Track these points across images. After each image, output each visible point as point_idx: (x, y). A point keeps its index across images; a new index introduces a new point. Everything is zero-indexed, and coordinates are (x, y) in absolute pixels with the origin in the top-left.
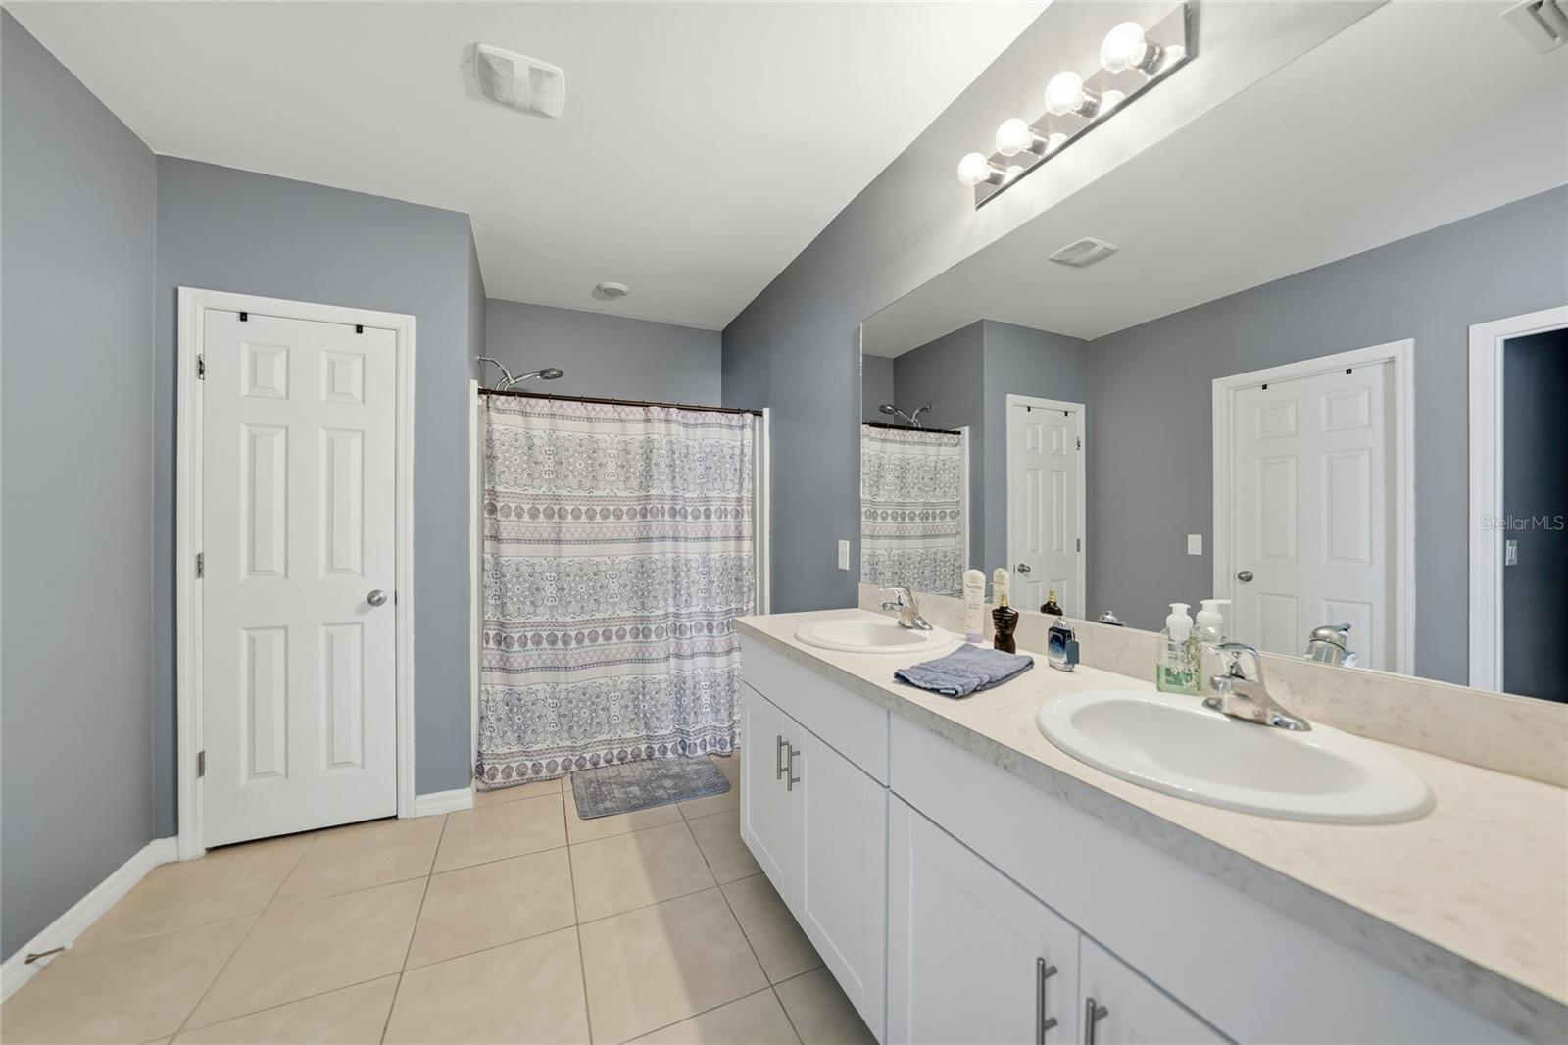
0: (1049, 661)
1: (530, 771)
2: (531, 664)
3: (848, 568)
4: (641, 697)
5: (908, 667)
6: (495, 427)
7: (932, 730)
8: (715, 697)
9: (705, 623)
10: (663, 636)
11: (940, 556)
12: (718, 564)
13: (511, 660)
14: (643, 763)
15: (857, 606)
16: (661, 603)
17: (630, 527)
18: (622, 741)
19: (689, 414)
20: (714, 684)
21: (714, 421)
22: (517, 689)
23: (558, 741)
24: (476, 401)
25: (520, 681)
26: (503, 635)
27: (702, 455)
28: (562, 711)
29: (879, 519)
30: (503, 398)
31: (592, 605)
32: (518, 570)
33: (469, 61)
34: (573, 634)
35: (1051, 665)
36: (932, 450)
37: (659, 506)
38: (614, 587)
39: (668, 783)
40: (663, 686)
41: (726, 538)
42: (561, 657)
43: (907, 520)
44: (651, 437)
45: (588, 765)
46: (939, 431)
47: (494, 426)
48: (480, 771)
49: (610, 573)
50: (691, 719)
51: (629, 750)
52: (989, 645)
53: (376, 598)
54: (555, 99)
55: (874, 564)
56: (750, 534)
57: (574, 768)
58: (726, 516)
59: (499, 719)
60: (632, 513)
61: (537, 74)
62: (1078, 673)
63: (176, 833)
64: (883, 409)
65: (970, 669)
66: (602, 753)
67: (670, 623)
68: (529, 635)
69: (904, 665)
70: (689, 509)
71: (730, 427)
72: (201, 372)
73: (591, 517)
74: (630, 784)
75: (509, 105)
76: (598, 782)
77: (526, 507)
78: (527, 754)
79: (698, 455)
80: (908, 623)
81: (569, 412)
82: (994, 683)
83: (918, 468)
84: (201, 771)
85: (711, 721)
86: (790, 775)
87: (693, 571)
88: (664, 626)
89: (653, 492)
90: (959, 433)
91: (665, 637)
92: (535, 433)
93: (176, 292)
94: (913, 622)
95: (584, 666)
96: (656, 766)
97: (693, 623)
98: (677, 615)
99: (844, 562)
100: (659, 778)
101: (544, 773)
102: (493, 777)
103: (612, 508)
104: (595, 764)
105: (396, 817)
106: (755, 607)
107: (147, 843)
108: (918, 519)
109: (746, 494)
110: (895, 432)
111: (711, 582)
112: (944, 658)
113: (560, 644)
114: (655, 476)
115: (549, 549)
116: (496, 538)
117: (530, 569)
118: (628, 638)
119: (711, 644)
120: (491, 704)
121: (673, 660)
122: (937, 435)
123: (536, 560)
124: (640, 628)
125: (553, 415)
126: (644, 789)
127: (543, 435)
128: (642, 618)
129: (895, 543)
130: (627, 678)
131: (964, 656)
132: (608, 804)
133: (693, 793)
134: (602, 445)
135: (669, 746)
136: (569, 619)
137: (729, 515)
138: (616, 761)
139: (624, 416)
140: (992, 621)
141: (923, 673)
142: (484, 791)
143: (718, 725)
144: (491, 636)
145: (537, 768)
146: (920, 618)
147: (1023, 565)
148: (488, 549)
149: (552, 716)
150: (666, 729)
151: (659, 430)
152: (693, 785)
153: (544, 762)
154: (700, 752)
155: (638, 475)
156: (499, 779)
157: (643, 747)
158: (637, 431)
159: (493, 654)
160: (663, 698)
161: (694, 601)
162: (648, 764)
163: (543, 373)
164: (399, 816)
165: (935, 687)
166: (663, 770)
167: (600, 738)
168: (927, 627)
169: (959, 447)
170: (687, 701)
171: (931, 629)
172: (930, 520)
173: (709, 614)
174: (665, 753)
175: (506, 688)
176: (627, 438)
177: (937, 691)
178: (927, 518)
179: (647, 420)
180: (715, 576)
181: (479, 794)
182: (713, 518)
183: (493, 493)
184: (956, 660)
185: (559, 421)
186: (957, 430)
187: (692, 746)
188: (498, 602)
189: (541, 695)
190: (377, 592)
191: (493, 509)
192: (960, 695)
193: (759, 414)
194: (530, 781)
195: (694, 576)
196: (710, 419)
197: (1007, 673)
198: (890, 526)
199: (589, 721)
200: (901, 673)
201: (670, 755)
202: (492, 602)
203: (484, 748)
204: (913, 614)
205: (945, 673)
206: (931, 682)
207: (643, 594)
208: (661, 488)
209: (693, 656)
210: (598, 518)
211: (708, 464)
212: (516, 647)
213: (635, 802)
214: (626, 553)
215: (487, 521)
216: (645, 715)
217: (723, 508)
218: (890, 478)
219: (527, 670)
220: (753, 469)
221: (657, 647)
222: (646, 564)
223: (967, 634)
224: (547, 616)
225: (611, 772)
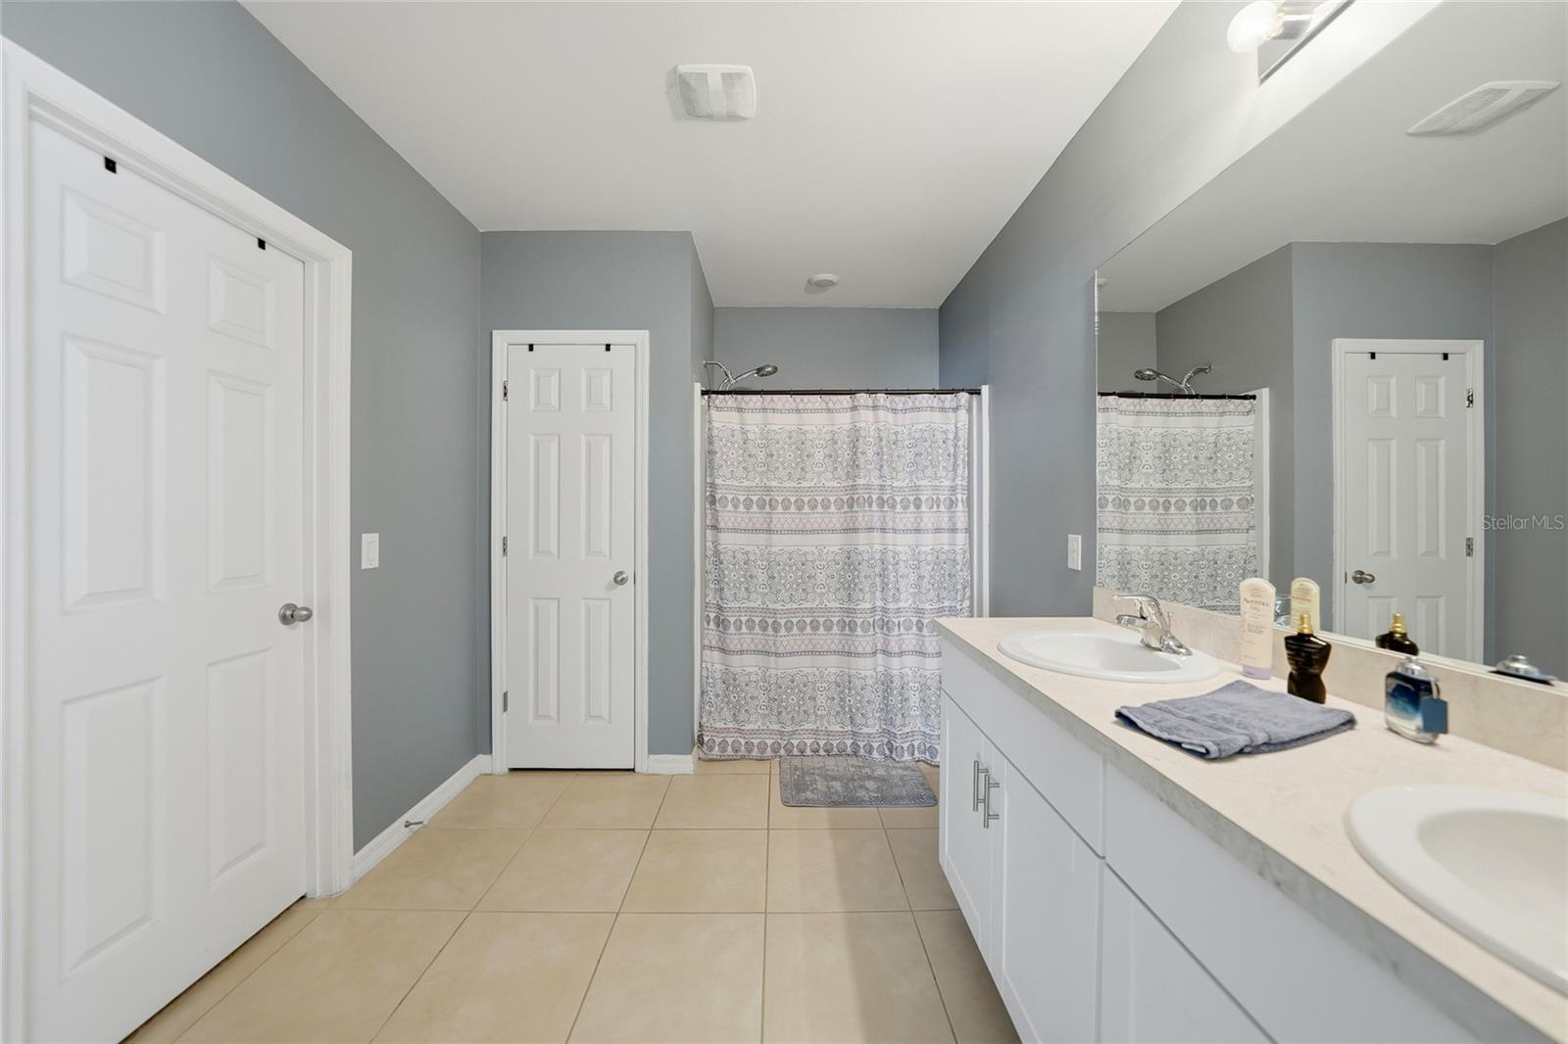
0: (1387, 722)
1: (743, 748)
2: (745, 647)
3: (1080, 569)
4: (847, 691)
5: (1138, 704)
6: (716, 424)
7: (1162, 800)
8: (925, 701)
9: (915, 620)
10: (869, 631)
11: (1220, 558)
12: (929, 558)
13: (728, 641)
14: (848, 758)
15: (1090, 615)
16: (868, 597)
17: (836, 519)
18: (828, 733)
19: (897, 398)
20: (924, 687)
21: (924, 404)
22: (732, 669)
23: (768, 724)
24: (699, 401)
25: (736, 661)
26: (722, 618)
27: (912, 441)
28: (772, 694)
29: (1132, 509)
30: (721, 397)
31: (800, 594)
32: (734, 557)
33: (672, 86)
34: (783, 622)
35: (1390, 730)
36: (1211, 422)
37: (866, 496)
38: (821, 578)
39: (871, 785)
40: (870, 682)
41: (938, 530)
42: (771, 643)
43: (1173, 509)
44: (858, 425)
45: (795, 752)
46: (1223, 397)
47: (714, 424)
48: (701, 742)
49: (818, 563)
50: (898, 720)
51: (835, 743)
52: (1282, 685)
53: (620, 578)
54: (748, 101)
55: (1124, 563)
56: (966, 525)
57: (782, 752)
58: (938, 506)
59: (718, 695)
60: (840, 503)
61: (729, 79)
62: (1447, 750)
63: (491, 752)
64: (1140, 375)
65: (1236, 719)
66: (809, 742)
67: (877, 618)
68: (744, 619)
69: (1133, 699)
70: (898, 499)
71: (943, 409)
72: (505, 394)
73: (800, 508)
74: (834, 778)
75: (710, 117)
76: (802, 769)
77: (742, 498)
78: (740, 731)
79: (907, 442)
80: (1155, 644)
81: (779, 406)
82: (1273, 746)
83: (1189, 445)
84: (505, 709)
85: (919, 725)
86: (987, 808)
87: (901, 564)
88: (871, 620)
89: (861, 481)
90: (1254, 397)
91: (871, 632)
92: (748, 428)
93: (491, 333)
94: (1163, 643)
95: (792, 654)
96: (861, 764)
97: (902, 620)
98: (885, 610)
99: (1075, 561)
100: (862, 778)
101: (755, 753)
102: (711, 749)
103: (819, 499)
104: (802, 752)
105: (633, 770)
106: (971, 606)
107: (475, 756)
108: (1188, 509)
109: (961, 482)
110: (1155, 401)
111: (920, 577)
112: (1201, 698)
113: (770, 631)
114: (862, 466)
115: (762, 538)
116: (715, 527)
117: (745, 557)
118: (835, 630)
119: (921, 643)
120: (710, 680)
121: (880, 656)
122: (1218, 402)
123: (749, 549)
124: (847, 620)
125: (764, 410)
126: (846, 786)
127: (757, 430)
128: (848, 611)
129: (1154, 539)
130: (833, 670)
131: (1231, 697)
132: (809, 795)
133: (896, 800)
134: (810, 436)
135: (875, 745)
136: (778, 606)
137: (942, 505)
138: (822, 752)
139: (831, 405)
140: (1284, 653)
141: (1159, 715)
142: (704, 760)
143: (927, 731)
144: (712, 618)
145: (749, 746)
146: (1173, 638)
147: (1362, 573)
148: (709, 538)
149: (763, 698)
150: (872, 727)
151: (866, 416)
152: (896, 791)
153: (756, 742)
154: (907, 757)
155: (845, 464)
156: (716, 750)
157: (849, 742)
158: (844, 420)
159: (713, 635)
160: (868, 695)
161: (903, 596)
162: (853, 761)
163: (759, 370)
164: (636, 770)
165: (1175, 738)
166: (868, 770)
167: (807, 726)
168: (1182, 650)
169: (1252, 416)
170: (895, 699)
171: (1189, 653)
172: (1208, 509)
173: (920, 612)
174: (870, 752)
175: (723, 667)
176: (835, 428)
177: (1177, 745)
178: (1203, 508)
179: (854, 408)
180: (926, 570)
181: (700, 762)
182: (924, 508)
183: (713, 485)
184: (1217, 702)
185: (770, 415)
186: (1251, 393)
187: (899, 750)
188: (718, 587)
189: (753, 678)
190: (621, 573)
191: (713, 501)
192: (1213, 755)
193: (978, 392)
194: (743, 758)
195: (902, 570)
196: (920, 402)
197: (1301, 733)
198: (1149, 518)
199: (797, 708)
200: (1125, 712)
201: (875, 754)
202: (713, 586)
203: (704, 720)
204: (1165, 632)
205: (1193, 719)
206: (1169, 730)
207: (849, 586)
208: (868, 478)
209: (901, 654)
210: (806, 509)
211: (917, 450)
212: (732, 630)
213: (835, 798)
214: (834, 543)
215: (709, 511)
216: (850, 709)
217: (935, 497)
218: (1147, 458)
219: (741, 652)
220: (970, 455)
221: (864, 641)
222: (852, 555)
223: (1245, 666)
224: (759, 602)
225: (817, 762)
